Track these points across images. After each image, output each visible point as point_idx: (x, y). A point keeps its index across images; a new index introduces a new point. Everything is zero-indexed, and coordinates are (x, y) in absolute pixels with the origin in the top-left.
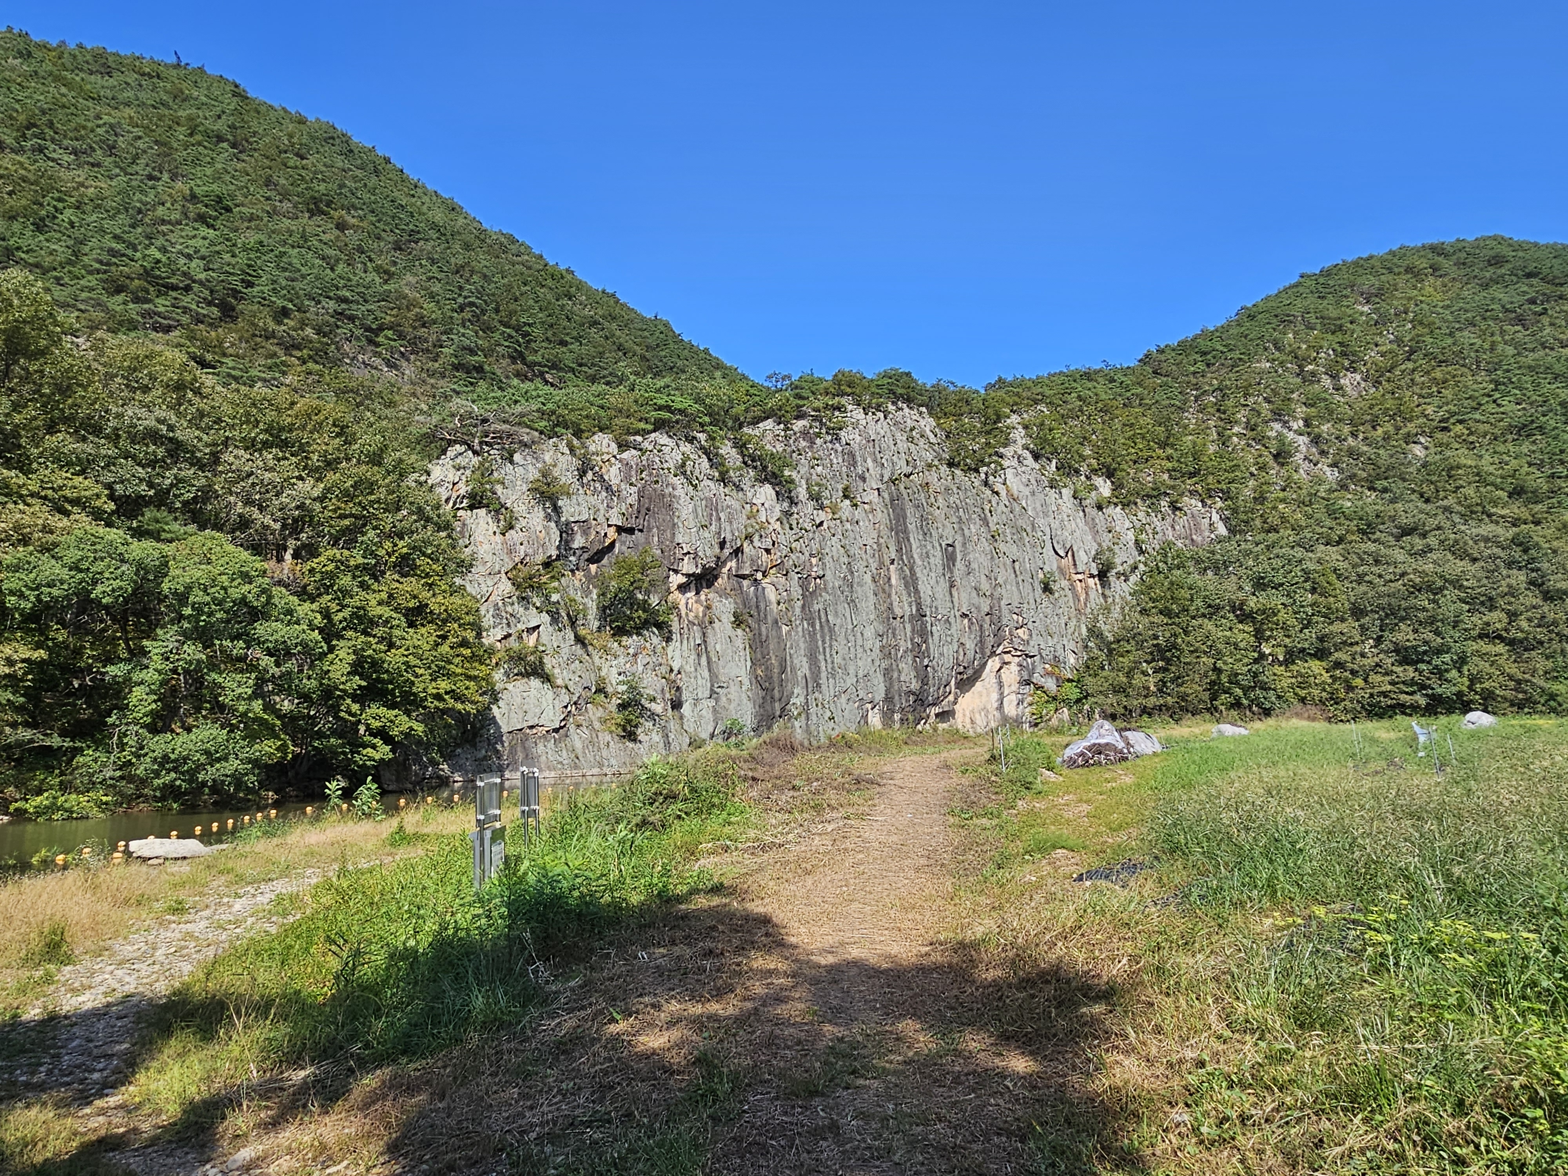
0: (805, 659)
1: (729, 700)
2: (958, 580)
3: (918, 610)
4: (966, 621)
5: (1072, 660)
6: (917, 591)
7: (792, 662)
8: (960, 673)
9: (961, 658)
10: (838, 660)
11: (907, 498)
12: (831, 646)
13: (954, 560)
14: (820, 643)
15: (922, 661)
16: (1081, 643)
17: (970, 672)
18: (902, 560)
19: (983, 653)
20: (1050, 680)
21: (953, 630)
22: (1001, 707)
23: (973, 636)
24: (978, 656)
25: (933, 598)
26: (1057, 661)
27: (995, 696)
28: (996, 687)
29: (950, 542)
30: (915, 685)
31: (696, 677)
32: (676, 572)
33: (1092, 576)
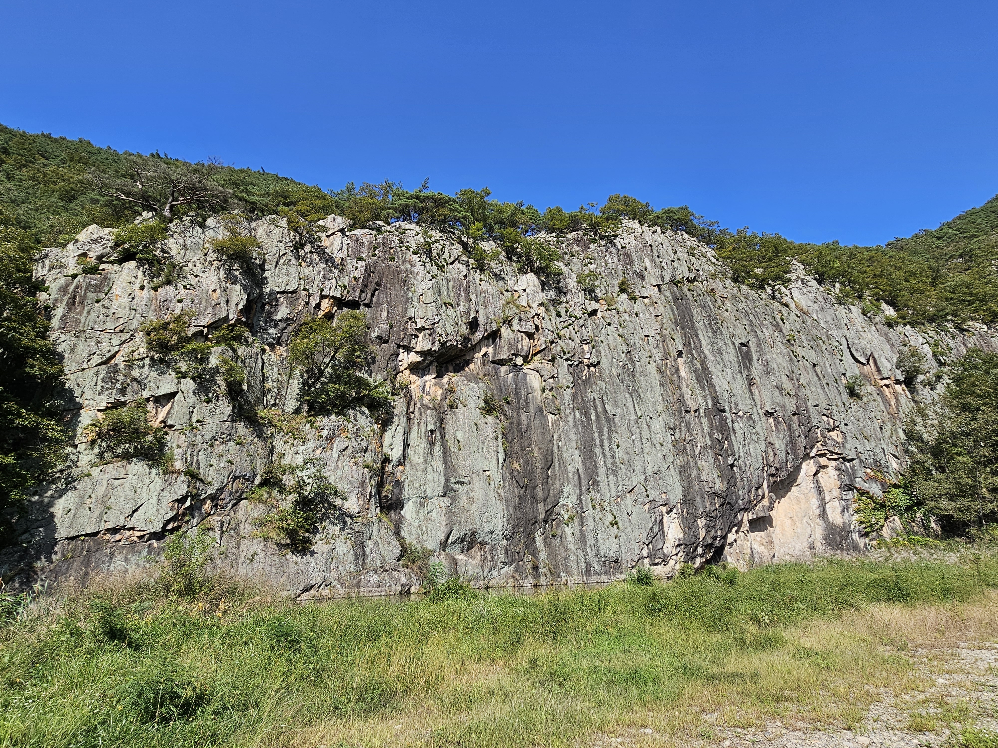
0: (577, 452)
1: (471, 500)
2: (757, 378)
3: (714, 404)
4: (771, 420)
5: (894, 464)
6: (711, 385)
7: (560, 455)
8: (773, 475)
9: (771, 458)
10: (620, 454)
11: (691, 298)
12: (610, 438)
13: (750, 360)
14: (596, 435)
15: (725, 460)
16: (900, 447)
17: (784, 474)
18: (692, 355)
19: (796, 455)
20: (874, 485)
21: (758, 428)
22: (823, 514)
23: (781, 436)
24: (790, 457)
25: (731, 394)
26: (878, 466)
27: (815, 502)
28: (814, 493)
29: (743, 341)
30: (719, 486)
31: (425, 471)
32: (408, 349)
33: (898, 382)
